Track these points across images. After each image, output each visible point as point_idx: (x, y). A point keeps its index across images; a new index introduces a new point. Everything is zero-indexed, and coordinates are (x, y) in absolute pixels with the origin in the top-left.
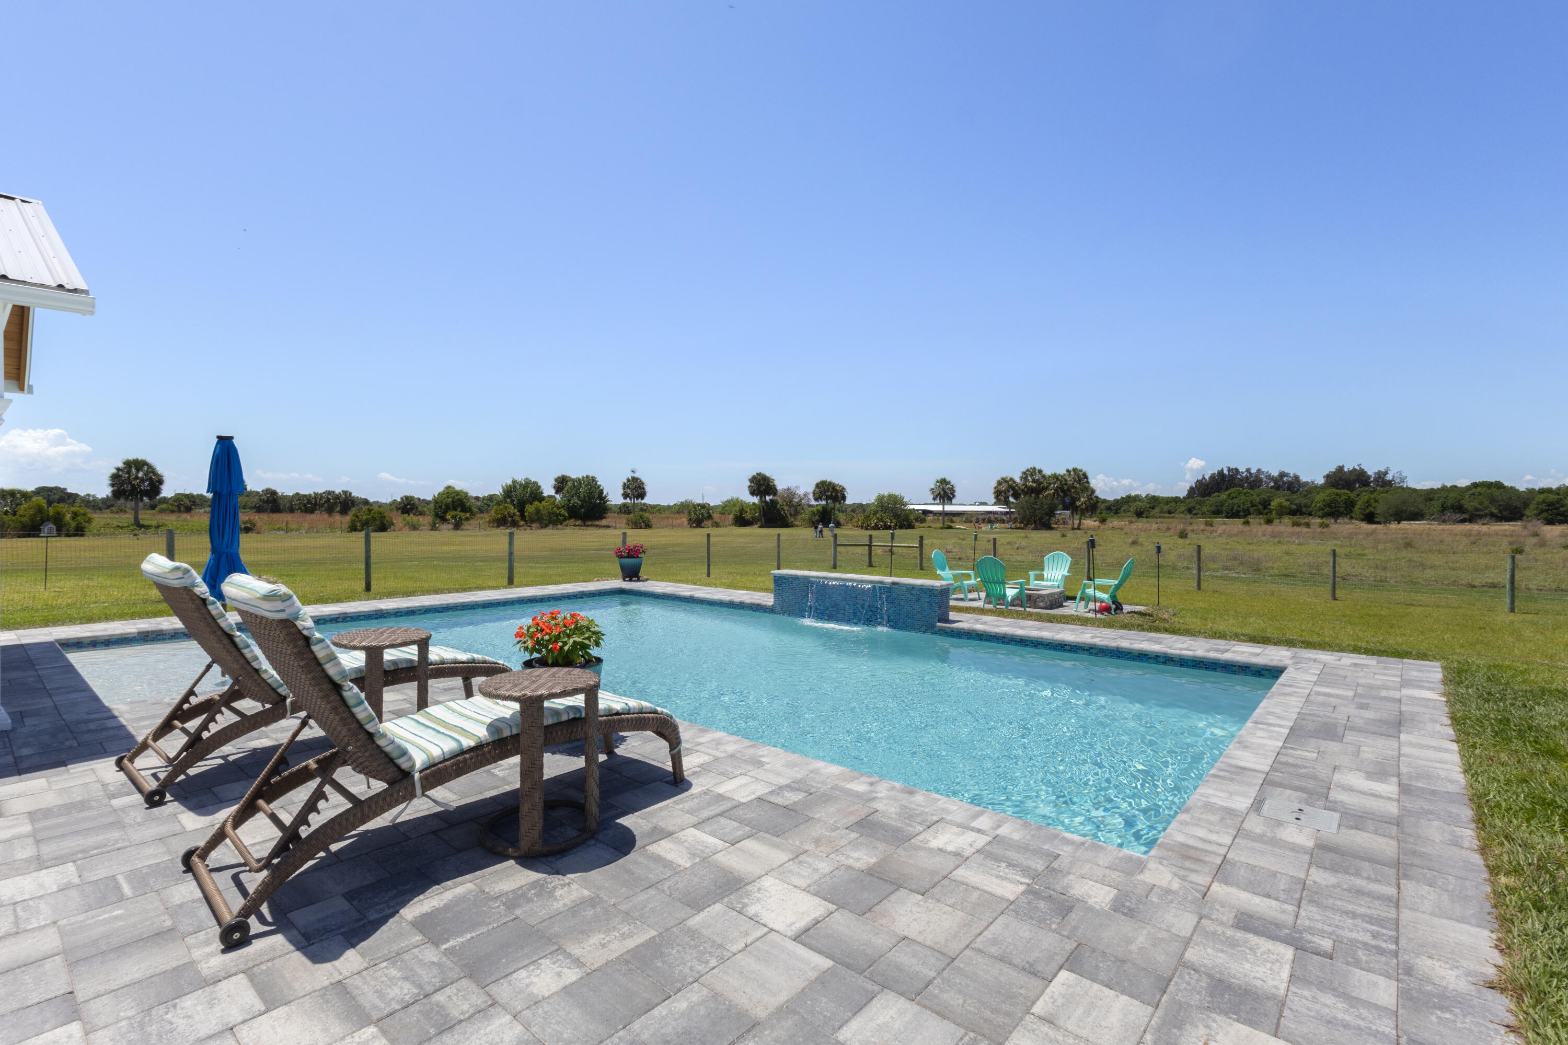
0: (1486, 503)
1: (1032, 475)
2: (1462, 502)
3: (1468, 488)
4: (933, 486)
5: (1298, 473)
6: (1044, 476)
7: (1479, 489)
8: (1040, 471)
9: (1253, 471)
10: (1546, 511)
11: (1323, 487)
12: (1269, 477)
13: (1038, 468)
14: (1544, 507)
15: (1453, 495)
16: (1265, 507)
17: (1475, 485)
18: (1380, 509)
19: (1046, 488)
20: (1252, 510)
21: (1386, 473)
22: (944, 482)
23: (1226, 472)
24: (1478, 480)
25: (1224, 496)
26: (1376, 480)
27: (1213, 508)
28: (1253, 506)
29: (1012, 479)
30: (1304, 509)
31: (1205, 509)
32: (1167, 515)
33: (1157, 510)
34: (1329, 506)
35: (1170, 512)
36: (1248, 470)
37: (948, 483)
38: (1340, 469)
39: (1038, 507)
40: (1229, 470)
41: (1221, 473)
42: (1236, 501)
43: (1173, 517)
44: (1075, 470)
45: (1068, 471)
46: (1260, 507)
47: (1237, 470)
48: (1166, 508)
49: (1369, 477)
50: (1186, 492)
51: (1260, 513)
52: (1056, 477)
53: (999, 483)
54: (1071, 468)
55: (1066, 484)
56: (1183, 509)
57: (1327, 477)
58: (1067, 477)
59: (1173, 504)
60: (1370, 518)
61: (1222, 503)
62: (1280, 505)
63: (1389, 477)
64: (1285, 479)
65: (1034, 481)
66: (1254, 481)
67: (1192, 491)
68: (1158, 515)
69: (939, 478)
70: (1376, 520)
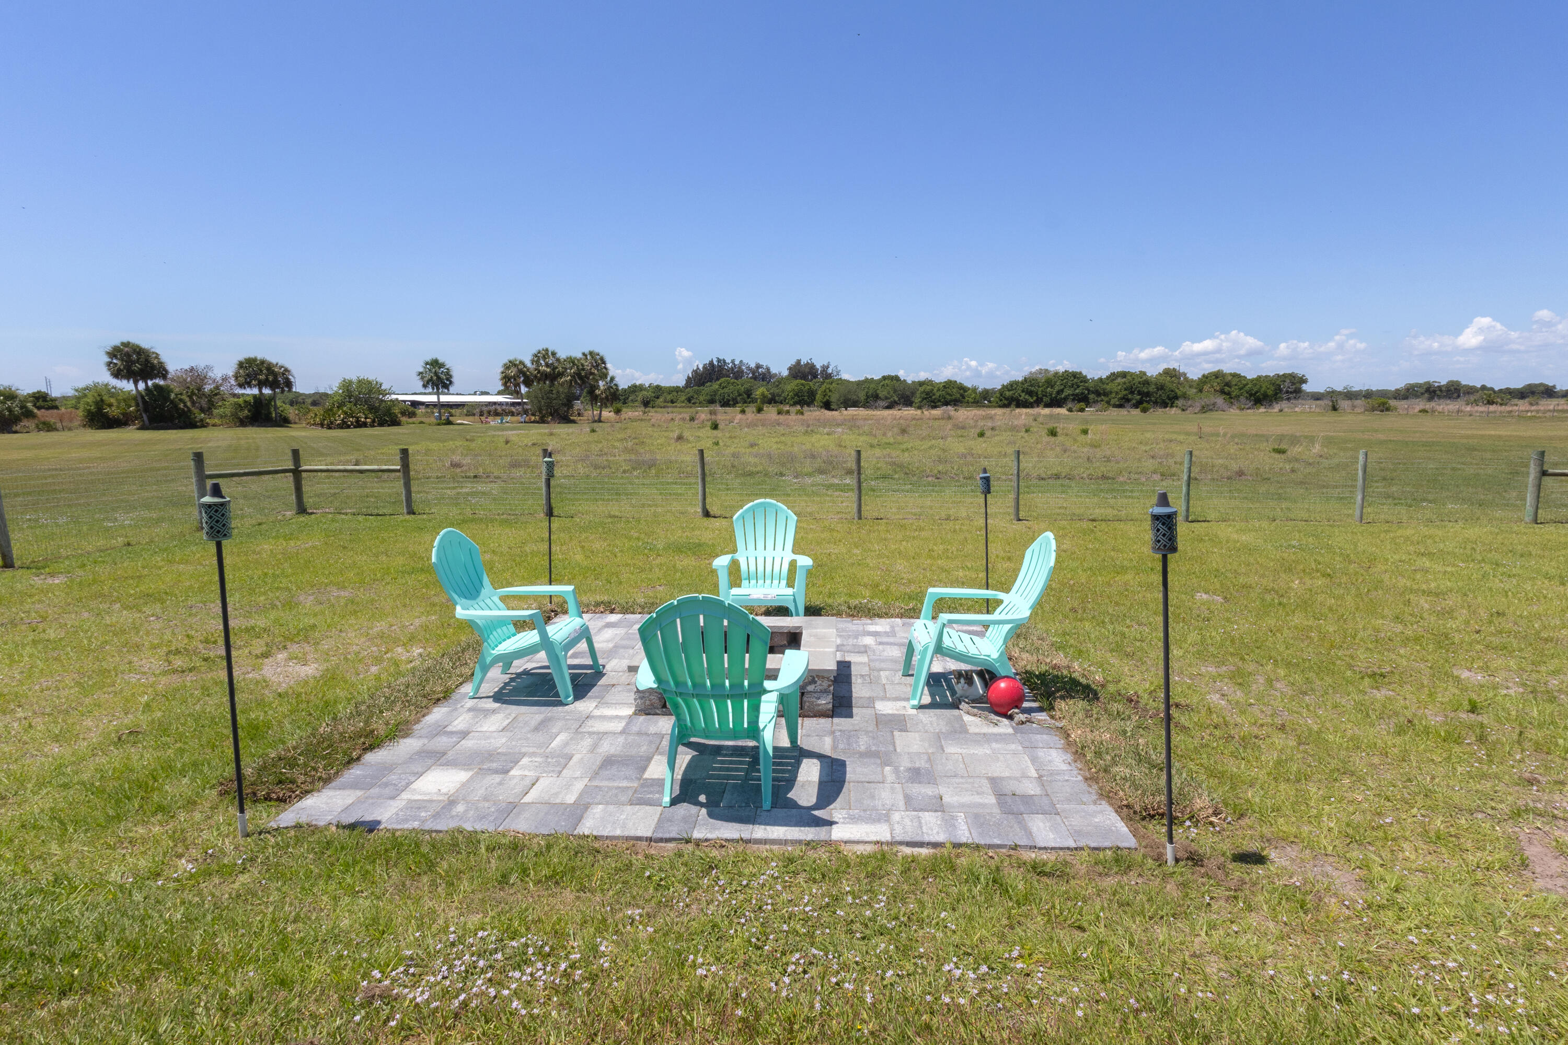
0: (889, 393)
1: (544, 358)
2: (879, 392)
3: (880, 381)
4: (421, 370)
5: (769, 366)
6: (558, 360)
7: (887, 381)
8: (554, 354)
9: (737, 362)
11: (787, 378)
12: (749, 368)
13: (551, 349)
14: (924, 395)
15: (872, 386)
16: (749, 396)
17: (884, 378)
18: (834, 398)
19: (561, 375)
20: (738, 399)
21: (828, 367)
22: (435, 363)
23: (716, 363)
24: (886, 374)
25: (715, 386)
26: (822, 372)
27: (708, 397)
28: (740, 395)
29: (521, 363)
30: (777, 398)
31: (701, 398)
32: (670, 404)
33: (661, 399)
34: (797, 395)
35: (672, 402)
36: (733, 362)
37: (442, 365)
38: (799, 362)
39: (554, 396)
40: (719, 361)
41: (711, 363)
42: (726, 390)
43: (676, 407)
44: (591, 353)
45: (584, 354)
46: (746, 396)
47: (724, 361)
48: (669, 397)
49: (817, 370)
50: (684, 382)
51: (745, 402)
52: (572, 361)
53: (507, 367)
54: (587, 352)
55: (583, 369)
56: (683, 398)
57: (790, 369)
58: (583, 362)
59: (675, 393)
60: (827, 406)
61: (715, 392)
62: (763, 394)
63: (830, 371)
64: (760, 370)
65: (547, 365)
66: (737, 372)
67: (689, 380)
68: (662, 404)
69: (428, 359)
70: (832, 407)
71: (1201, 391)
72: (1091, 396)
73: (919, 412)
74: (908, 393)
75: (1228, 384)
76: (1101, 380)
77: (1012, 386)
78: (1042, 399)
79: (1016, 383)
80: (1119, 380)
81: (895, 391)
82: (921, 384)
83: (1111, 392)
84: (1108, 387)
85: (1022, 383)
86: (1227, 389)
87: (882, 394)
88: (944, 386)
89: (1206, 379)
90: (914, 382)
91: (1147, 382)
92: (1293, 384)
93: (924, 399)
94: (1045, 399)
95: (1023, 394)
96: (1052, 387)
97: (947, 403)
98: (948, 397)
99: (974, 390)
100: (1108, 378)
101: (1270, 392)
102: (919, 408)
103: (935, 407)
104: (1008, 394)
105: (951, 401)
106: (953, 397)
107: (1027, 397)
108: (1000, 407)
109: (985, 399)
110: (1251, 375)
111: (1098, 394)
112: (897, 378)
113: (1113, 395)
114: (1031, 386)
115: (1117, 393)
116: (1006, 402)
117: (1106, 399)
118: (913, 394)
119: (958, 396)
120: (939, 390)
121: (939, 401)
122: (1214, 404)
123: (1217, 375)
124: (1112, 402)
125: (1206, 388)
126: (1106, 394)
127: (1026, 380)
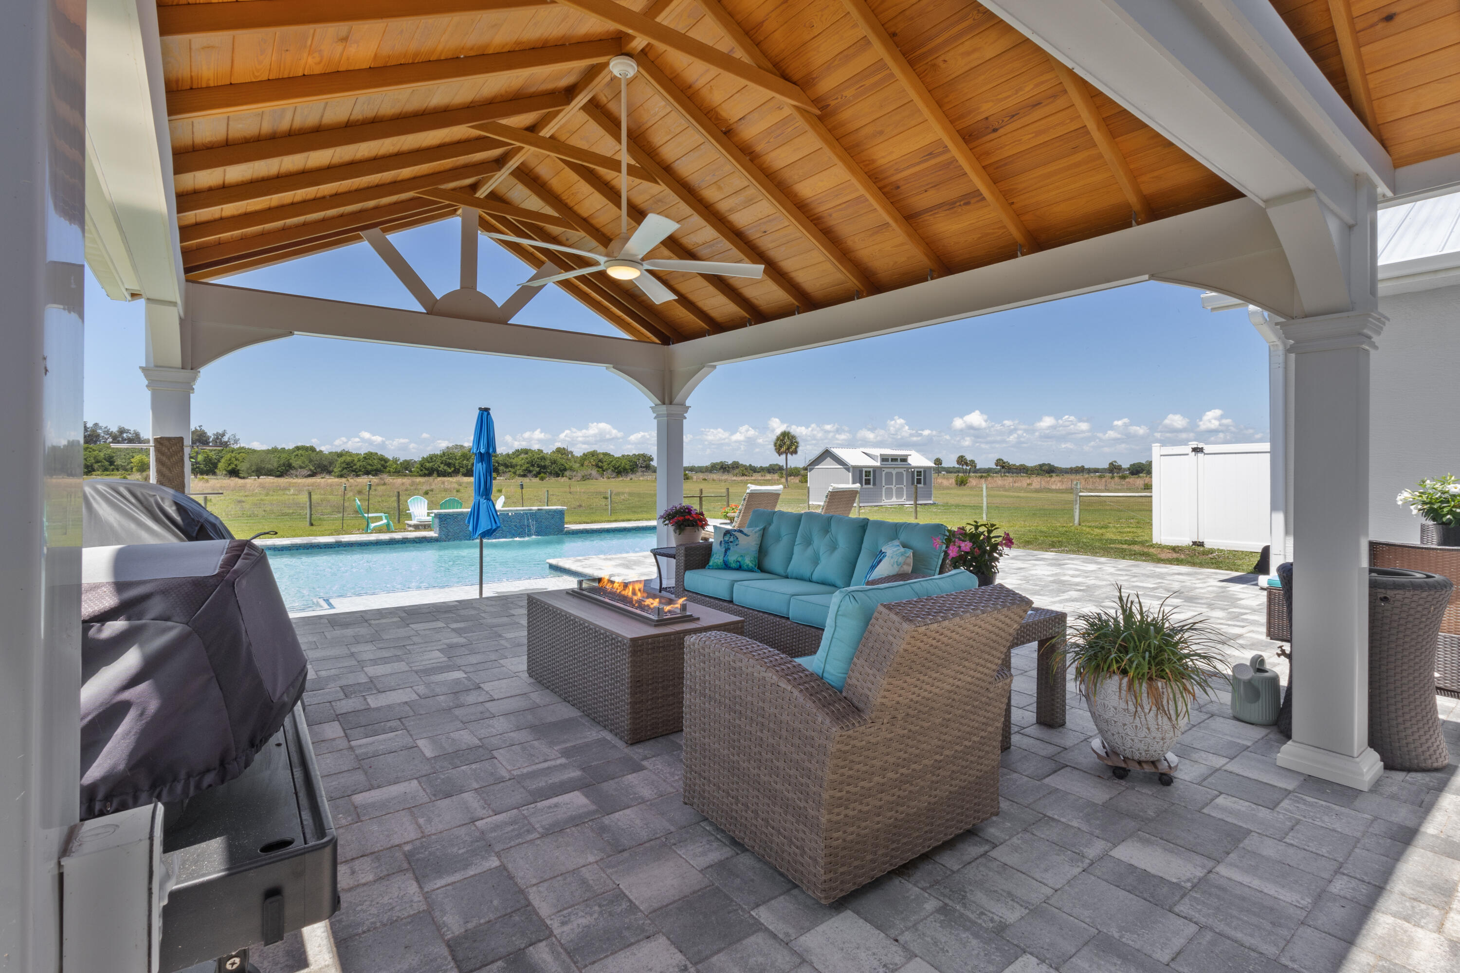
0: (307, 462)
2: (291, 461)
3: (293, 451)
5: (139, 430)
7: (300, 452)
10: (346, 468)
12: (107, 432)
14: (344, 465)
15: (284, 455)
16: (112, 463)
17: (297, 448)
18: (243, 467)
20: (96, 466)
21: (223, 435)
24: (300, 444)
26: (215, 440)
28: (97, 462)
46: (107, 463)
49: (209, 438)
51: (106, 470)
60: (234, 473)
63: (225, 439)
64: (125, 435)
70: (241, 475)
71: (582, 465)
72: (501, 468)
73: (343, 480)
74: (325, 463)
75: (600, 461)
76: (508, 455)
77: (431, 458)
78: (459, 470)
79: (436, 456)
80: (523, 456)
81: (311, 461)
82: (340, 455)
83: (517, 465)
84: (514, 461)
85: (441, 456)
86: (600, 464)
87: (295, 463)
88: (365, 458)
89: (585, 457)
90: (330, 453)
91: (543, 458)
92: (645, 461)
93: (344, 469)
94: (461, 470)
95: (442, 466)
96: (468, 460)
97: (367, 473)
98: (370, 468)
99: (395, 461)
100: (514, 454)
101: (627, 467)
102: (341, 476)
103: (358, 476)
104: (428, 465)
105: (372, 471)
106: (375, 467)
107: (446, 468)
108: (420, 476)
109: (406, 469)
110: (618, 454)
111: (506, 466)
112: (312, 449)
113: (518, 467)
114: (449, 459)
115: (521, 466)
116: (426, 472)
117: (513, 470)
118: (331, 463)
119: (380, 466)
120: (359, 460)
121: (360, 471)
122: (590, 475)
123: (593, 454)
124: (518, 473)
125: (586, 463)
126: (512, 466)
127: (444, 454)
